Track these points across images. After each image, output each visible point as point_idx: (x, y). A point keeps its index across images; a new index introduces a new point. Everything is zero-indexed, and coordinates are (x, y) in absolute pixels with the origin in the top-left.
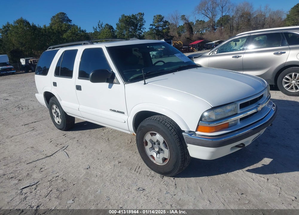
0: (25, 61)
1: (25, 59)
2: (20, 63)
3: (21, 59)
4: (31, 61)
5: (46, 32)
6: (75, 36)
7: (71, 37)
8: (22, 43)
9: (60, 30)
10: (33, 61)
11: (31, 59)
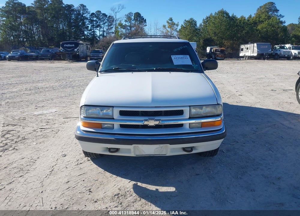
0: (209, 49)
1: (211, 47)
2: (206, 50)
3: (208, 47)
4: (214, 50)
5: (240, 23)
6: (271, 28)
7: (266, 28)
8: (215, 33)
9: (258, 20)
10: (216, 50)
11: (215, 48)
